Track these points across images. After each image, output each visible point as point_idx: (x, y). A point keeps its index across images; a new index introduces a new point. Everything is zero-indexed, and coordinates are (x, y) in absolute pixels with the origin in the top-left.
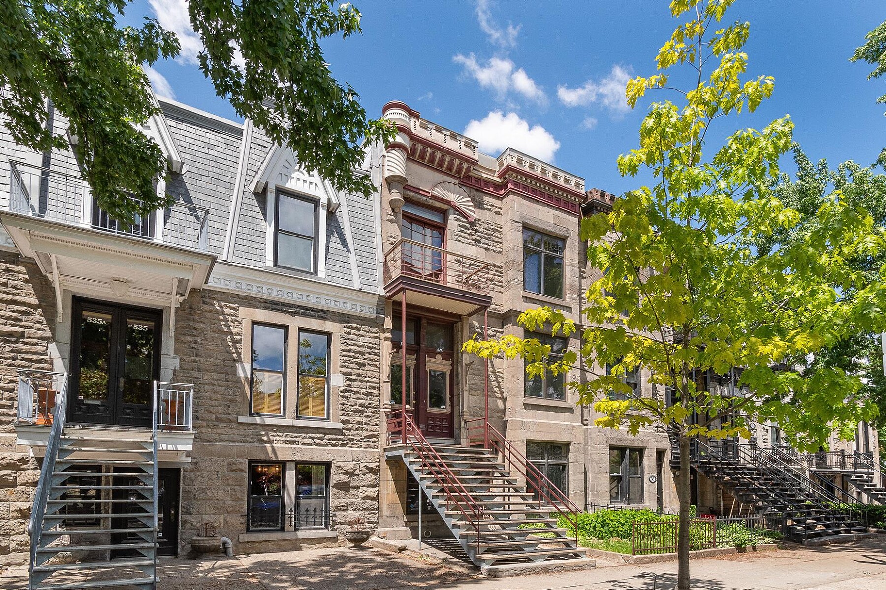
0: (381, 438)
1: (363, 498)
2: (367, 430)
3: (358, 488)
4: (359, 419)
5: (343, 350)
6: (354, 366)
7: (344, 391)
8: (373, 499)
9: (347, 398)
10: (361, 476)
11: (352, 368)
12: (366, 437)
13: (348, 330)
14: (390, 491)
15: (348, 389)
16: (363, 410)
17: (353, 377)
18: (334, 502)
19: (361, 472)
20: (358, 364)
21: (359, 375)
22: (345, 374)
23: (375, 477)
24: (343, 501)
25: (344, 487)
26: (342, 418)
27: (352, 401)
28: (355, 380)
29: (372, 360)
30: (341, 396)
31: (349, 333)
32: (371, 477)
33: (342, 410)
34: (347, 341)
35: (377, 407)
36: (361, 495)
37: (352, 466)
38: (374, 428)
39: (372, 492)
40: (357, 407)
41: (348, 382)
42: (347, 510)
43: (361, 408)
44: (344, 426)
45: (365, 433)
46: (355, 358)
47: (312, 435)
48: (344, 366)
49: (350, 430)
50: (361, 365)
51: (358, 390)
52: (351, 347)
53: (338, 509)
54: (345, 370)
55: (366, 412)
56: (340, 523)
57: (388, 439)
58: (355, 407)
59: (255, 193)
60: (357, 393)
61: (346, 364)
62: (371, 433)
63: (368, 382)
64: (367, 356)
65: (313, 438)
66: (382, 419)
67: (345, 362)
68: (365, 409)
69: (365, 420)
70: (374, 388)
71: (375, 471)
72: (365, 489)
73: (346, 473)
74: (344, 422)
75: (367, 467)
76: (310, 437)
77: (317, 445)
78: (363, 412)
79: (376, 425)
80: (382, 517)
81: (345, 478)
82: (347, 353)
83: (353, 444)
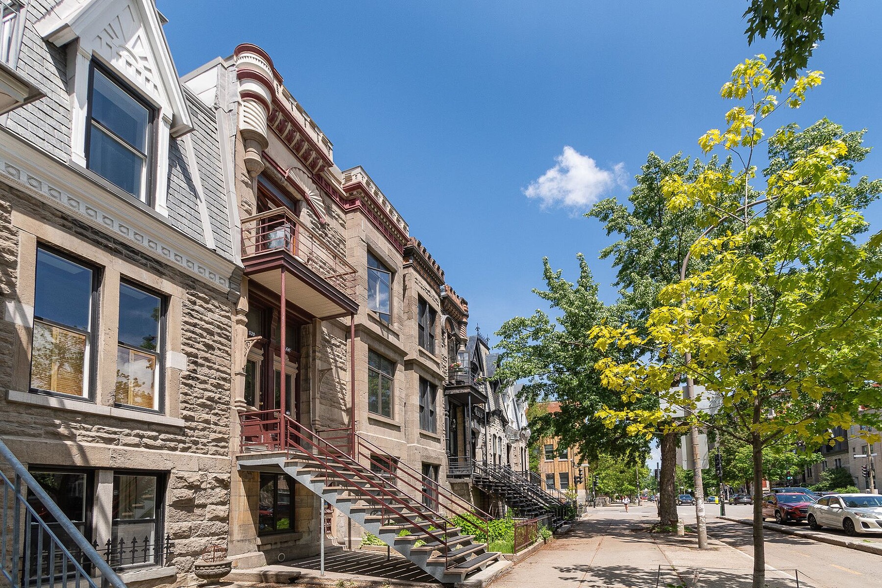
0: (234, 442)
1: (211, 520)
2: (215, 432)
3: (204, 506)
4: (207, 417)
5: (186, 323)
6: (201, 346)
7: (186, 377)
8: (224, 520)
9: (191, 386)
10: (209, 491)
11: (198, 349)
12: (214, 440)
13: (194, 298)
14: (242, 508)
15: (192, 375)
16: (212, 406)
17: (200, 361)
18: (170, 527)
19: (209, 486)
20: (206, 345)
21: (206, 359)
22: (189, 355)
23: (226, 492)
24: (185, 525)
25: (186, 506)
26: (185, 412)
27: (197, 392)
28: (202, 365)
29: (222, 344)
30: (183, 383)
31: (194, 303)
32: (220, 492)
33: (184, 402)
34: (192, 312)
35: (227, 403)
36: (208, 516)
37: (198, 478)
38: (224, 429)
39: (221, 511)
40: (204, 401)
41: (192, 367)
42: (188, 537)
43: (209, 403)
44: (188, 424)
45: (213, 436)
46: (202, 336)
47: (141, 432)
48: (188, 344)
49: (194, 429)
50: (209, 347)
51: (206, 378)
52: (196, 321)
53: (177, 536)
54: (188, 349)
55: (215, 409)
56: (180, 555)
57: (241, 446)
58: (201, 400)
59: (47, 41)
60: (205, 382)
61: (191, 342)
62: (220, 436)
63: (218, 370)
64: (217, 338)
65: (142, 437)
66: (235, 419)
67: (189, 339)
68: (214, 405)
69: (213, 419)
70: (224, 379)
71: (224, 484)
72: (214, 507)
73: (190, 487)
74: (187, 418)
75: (217, 479)
76: (137, 435)
77: (147, 446)
78: (211, 408)
79: (226, 426)
80: (232, 542)
81: (188, 493)
82: (192, 328)
83: (197, 449)
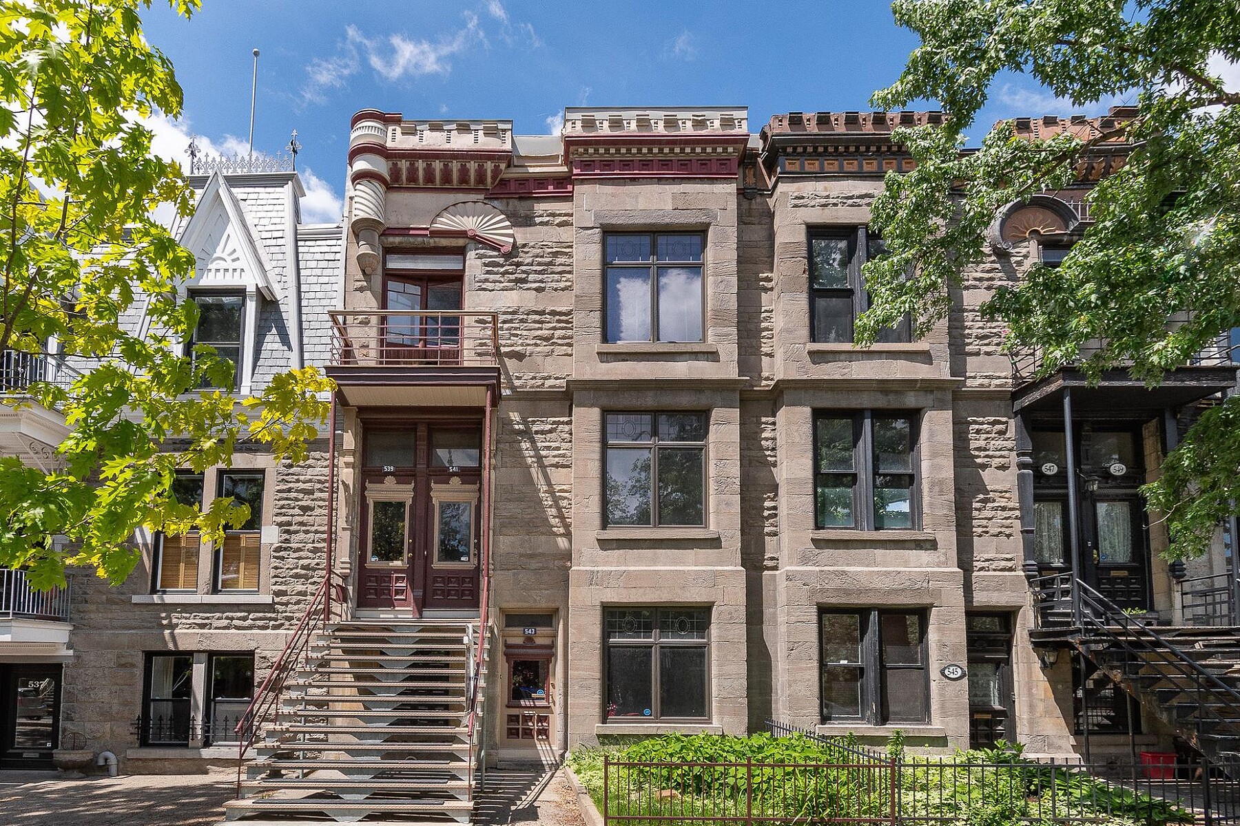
4: (300, 588)
5: (279, 491)
6: (297, 511)
7: (278, 549)
9: (283, 558)
11: (292, 516)
15: (284, 545)
16: (307, 575)
17: (293, 528)
20: (301, 508)
21: (301, 524)
22: (280, 525)
26: (274, 588)
27: (291, 562)
28: (297, 532)
29: (324, 500)
30: (275, 557)
31: (291, 466)
33: (275, 576)
34: (286, 478)
40: (298, 571)
41: (286, 536)
43: (303, 572)
44: (278, 599)
46: (297, 499)
47: (231, 614)
48: (280, 514)
49: (286, 604)
50: (305, 509)
51: (301, 545)
52: (291, 485)
54: (280, 519)
55: (313, 577)
58: (294, 571)
60: (299, 550)
61: (283, 510)
63: (316, 532)
64: (316, 495)
65: (232, 619)
67: (282, 507)
68: (310, 573)
70: (325, 540)
74: (277, 594)
76: (227, 618)
77: (237, 628)
78: (307, 577)
82: (285, 495)
83: (291, 625)
